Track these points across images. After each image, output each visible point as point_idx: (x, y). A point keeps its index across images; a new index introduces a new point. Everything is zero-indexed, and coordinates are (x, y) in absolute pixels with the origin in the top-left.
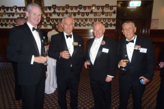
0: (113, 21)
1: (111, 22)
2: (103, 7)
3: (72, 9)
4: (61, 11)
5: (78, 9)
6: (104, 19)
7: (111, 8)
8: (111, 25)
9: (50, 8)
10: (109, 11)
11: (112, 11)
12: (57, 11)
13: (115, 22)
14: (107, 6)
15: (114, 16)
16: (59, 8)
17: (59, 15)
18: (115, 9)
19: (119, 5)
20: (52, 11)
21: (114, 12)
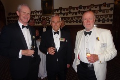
0: (111, 17)
1: (109, 18)
2: (100, 6)
3: (74, 10)
4: (66, 12)
5: (79, 9)
6: (101, 16)
7: (109, 5)
8: (108, 21)
9: (58, 10)
10: (106, 8)
11: (110, 8)
12: (63, 12)
13: (112, 18)
14: (105, 4)
15: (112, 13)
16: (65, 9)
17: (64, 15)
18: (112, 6)
19: (117, 3)
20: (60, 12)
21: (111, 10)
